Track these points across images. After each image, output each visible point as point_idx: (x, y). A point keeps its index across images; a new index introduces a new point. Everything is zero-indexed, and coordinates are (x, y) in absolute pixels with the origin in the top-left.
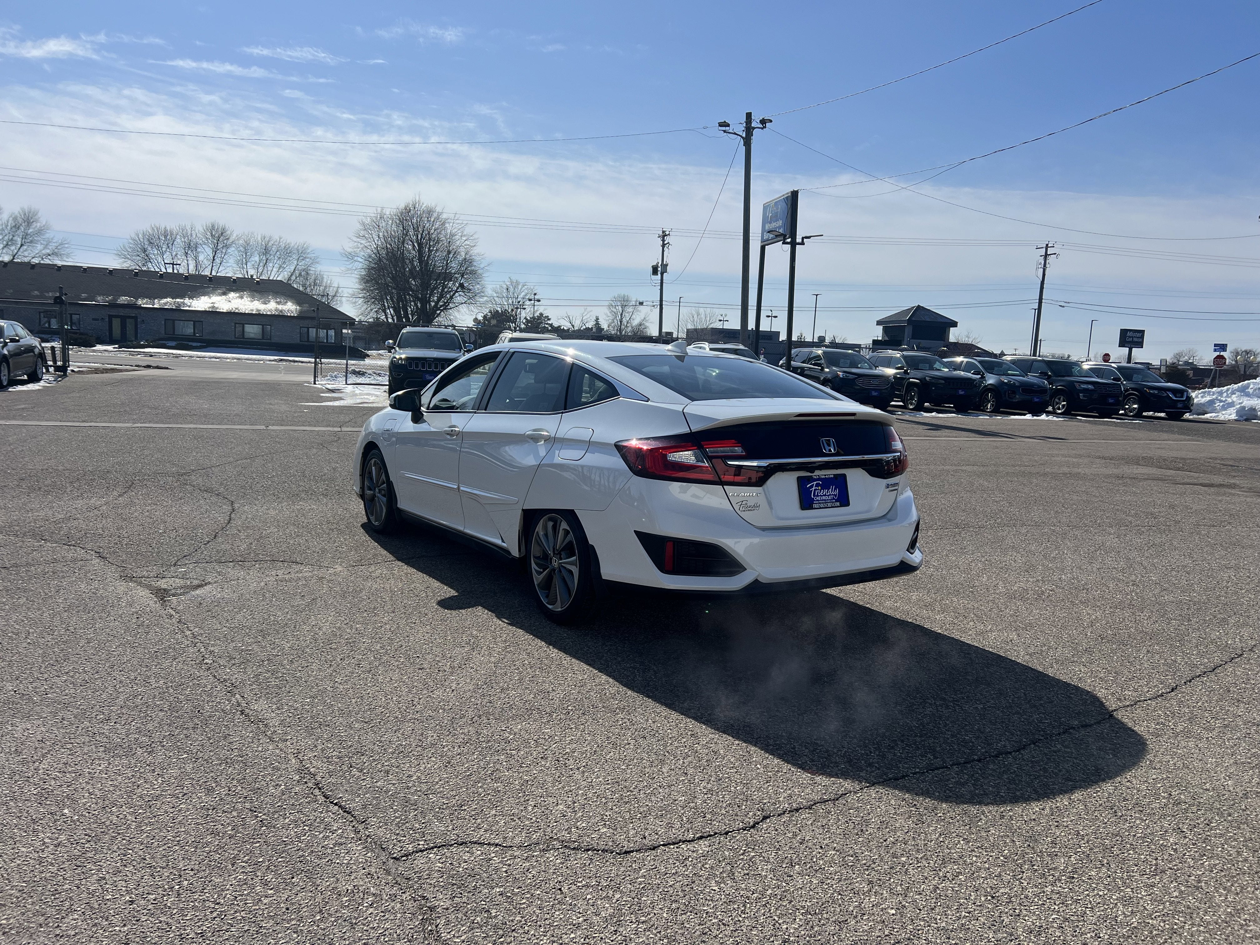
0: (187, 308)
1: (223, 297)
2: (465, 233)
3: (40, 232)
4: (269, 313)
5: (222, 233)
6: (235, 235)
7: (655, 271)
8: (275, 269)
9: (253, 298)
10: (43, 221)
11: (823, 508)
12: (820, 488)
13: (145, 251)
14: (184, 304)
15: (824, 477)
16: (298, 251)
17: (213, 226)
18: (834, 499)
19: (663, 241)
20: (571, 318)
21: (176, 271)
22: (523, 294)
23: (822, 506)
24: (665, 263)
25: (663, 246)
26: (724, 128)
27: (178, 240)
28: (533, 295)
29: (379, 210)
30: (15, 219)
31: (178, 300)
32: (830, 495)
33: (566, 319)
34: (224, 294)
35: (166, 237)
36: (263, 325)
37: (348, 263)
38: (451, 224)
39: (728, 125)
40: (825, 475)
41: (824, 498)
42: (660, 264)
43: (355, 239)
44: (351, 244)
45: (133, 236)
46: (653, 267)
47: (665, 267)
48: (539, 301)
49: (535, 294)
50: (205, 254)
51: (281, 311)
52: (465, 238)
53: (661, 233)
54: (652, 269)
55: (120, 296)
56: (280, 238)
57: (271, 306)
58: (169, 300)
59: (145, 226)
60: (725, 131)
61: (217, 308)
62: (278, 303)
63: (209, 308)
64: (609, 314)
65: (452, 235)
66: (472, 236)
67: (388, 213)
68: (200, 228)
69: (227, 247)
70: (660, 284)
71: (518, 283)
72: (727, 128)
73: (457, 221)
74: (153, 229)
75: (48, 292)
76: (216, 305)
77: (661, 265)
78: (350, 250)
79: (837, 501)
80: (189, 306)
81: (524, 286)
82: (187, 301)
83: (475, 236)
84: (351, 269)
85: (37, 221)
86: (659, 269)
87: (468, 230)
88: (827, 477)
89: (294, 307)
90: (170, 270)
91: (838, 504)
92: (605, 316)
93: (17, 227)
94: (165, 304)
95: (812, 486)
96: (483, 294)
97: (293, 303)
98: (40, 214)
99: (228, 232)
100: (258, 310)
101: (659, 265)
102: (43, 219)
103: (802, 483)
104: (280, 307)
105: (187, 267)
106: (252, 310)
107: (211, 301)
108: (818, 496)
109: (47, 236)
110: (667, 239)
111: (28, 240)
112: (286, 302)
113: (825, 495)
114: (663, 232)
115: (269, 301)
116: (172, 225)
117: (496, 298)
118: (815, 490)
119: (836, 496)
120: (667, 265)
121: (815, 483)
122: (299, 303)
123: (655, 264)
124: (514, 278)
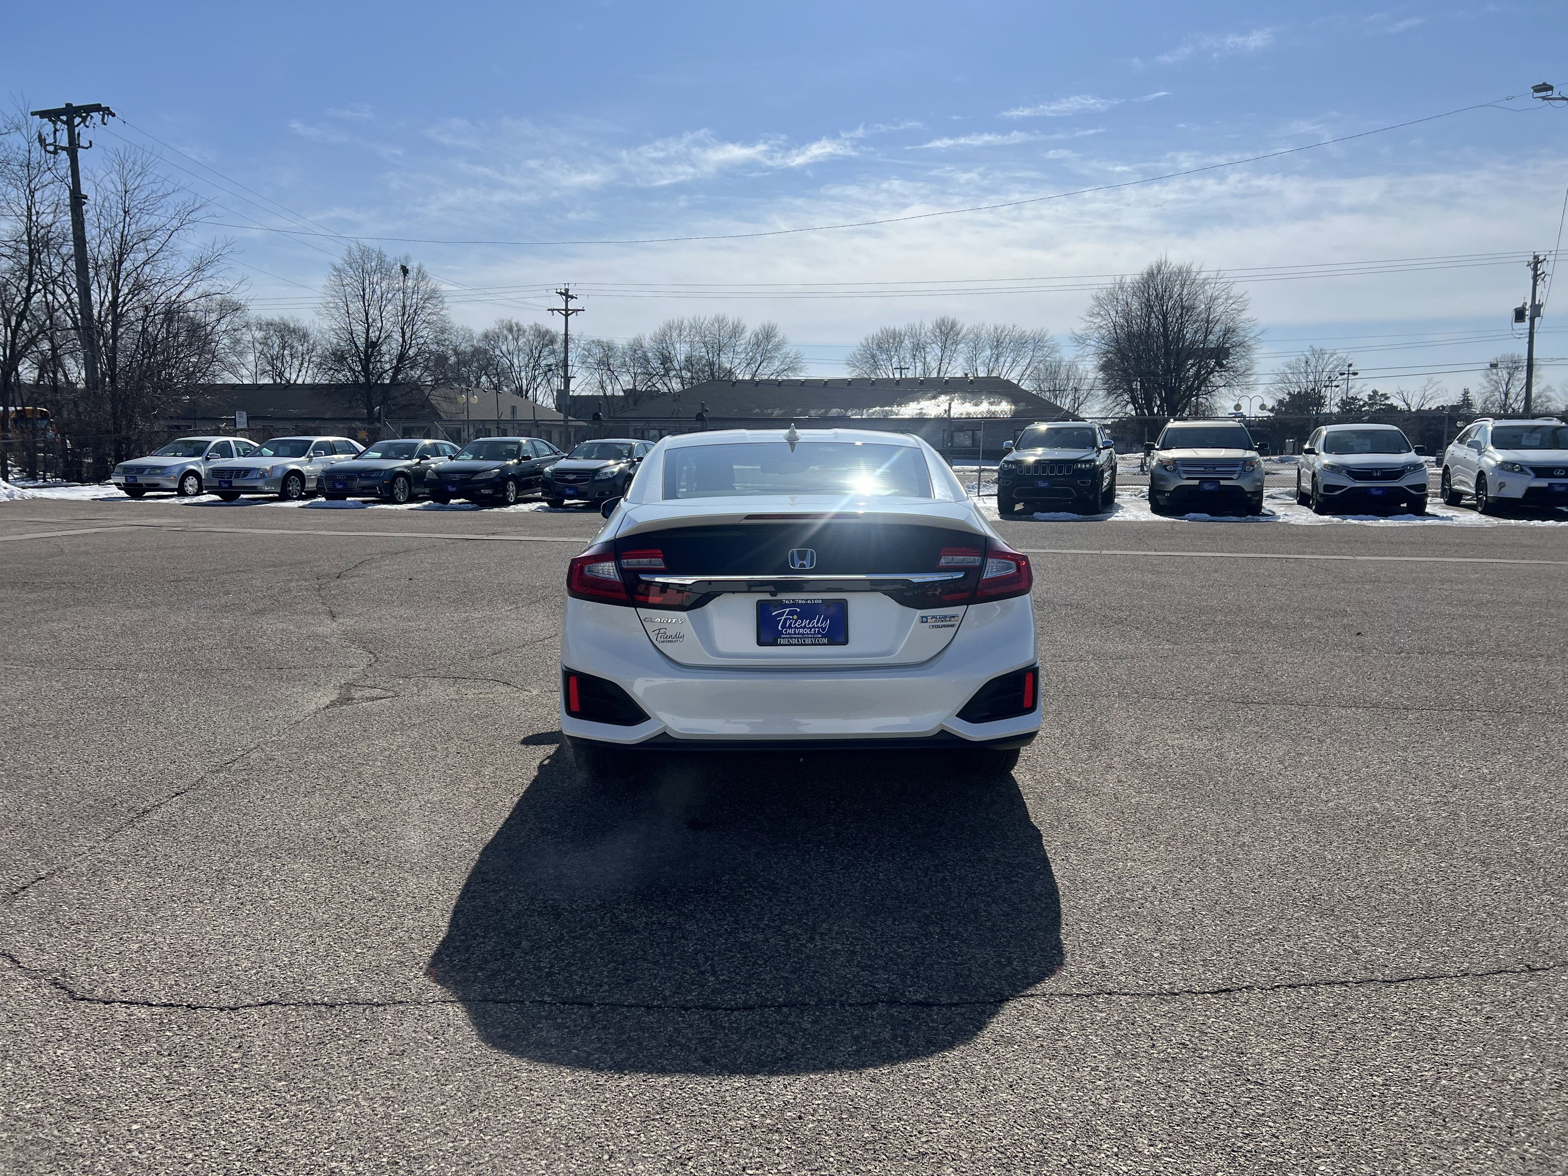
0: (895, 417)
1: (933, 401)
2: (1232, 295)
3: (777, 348)
4: (979, 416)
5: (952, 328)
6: (965, 330)
7: (1519, 315)
8: (1007, 364)
9: (964, 399)
10: (780, 336)
11: (795, 645)
12: (795, 617)
13: (873, 356)
14: (891, 411)
15: (804, 602)
16: (1034, 339)
17: (943, 321)
18: (819, 633)
19: (1535, 269)
20: (1405, 394)
21: (903, 376)
22: (1331, 366)
23: (795, 641)
24: (1537, 303)
25: (1535, 278)
26: (1543, 94)
27: (907, 342)
28: (1346, 367)
29: (1118, 279)
30: (757, 336)
31: (886, 408)
32: (814, 627)
33: (1397, 396)
34: (934, 397)
35: (894, 339)
36: (973, 431)
37: (1078, 348)
38: (1213, 285)
39: (1551, 88)
40: (807, 600)
41: (801, 631)
42: (1529, 304)
43: (1088, 319)
44: (1084, 325)
45: (864, 342)
46: (1516, 309)
47: (1536, 309)
48: (1355, 374)
49: (1350, 365)
50: (933, 354)
51: (993, 413)
52: (1231, 301)
53: (1531, 259)
54: (1514, 313)
55: (831, 408)
56: (1014, 327)
57: (983, 408)
58: (877, 408)
59: (874, 330)
60: (1544, 98)
61: (925, 414)
62: (991, 404)
63: (917, 414)
64: (1486, 384)
65: (1213, 299)
66: (1241, 297)
67: (1128, 281)
68: (929, 325)
69: (956, 343)
70: (1528, 335)
71: (1322, 352)
72: (1549, 93)
73: (1221, 280)
74: (883, 332)
75: (767, 409)
76: (924, 411)
77: (1531, 307)
78: (1079, 333)
79: (824, 636)
80: (897, 415)
81: (1332, 355)
82: (895, 409)
83: (1246, 297)
84: (1081, 356)
85: (775, 336)
86: (1528, 313)
87: (1236, 290)
88: (809, 602)
89: (1009, 407)
90: (897, 376)
91: (825, 641)
92: (1479, 388)
93: (758, 344)
94: (873, 414)
95: (782, 614)
96: (1249, 373)
97: (1008, 402)
98: (778, 329)
99: (959, 327)
100: (968, 414)
101: (1527, 307)
102: (781, 333)
103: (763, 609)
104: (993, 408)
105: (915, 372)
106: (962, 414)
107: (919, 406)
108: (790, 627)
109: (784, 350)
110: (1541, 268)
111: (766, 357)
112: (1001, 402)
113: (805, 627)
114: (1536, 257)
115: (981, 403)
116: (900, 325)
117: (1290, 376)
118: (786, 620)
119: (824, 629)
120: (1540, 306)
121: (788, 610)
122: (1014, 402)
123: (1520, 305)
124: (1317, 347)
